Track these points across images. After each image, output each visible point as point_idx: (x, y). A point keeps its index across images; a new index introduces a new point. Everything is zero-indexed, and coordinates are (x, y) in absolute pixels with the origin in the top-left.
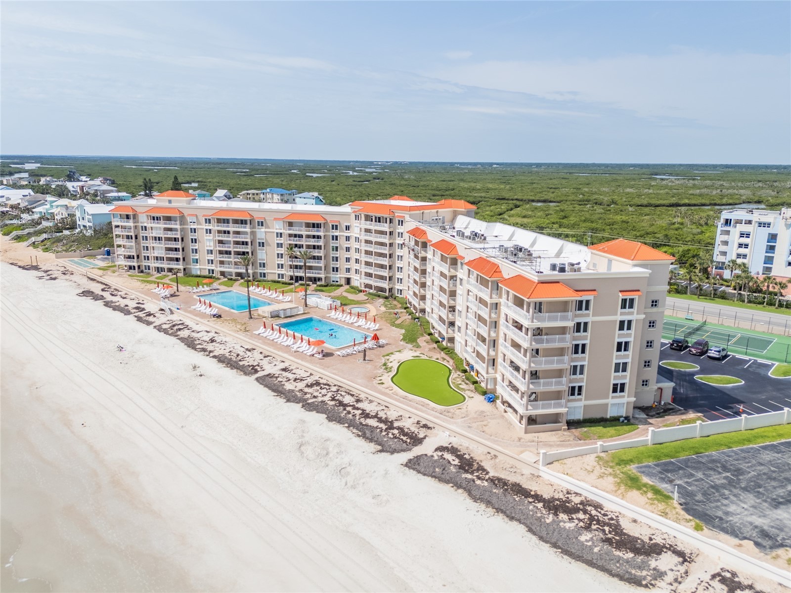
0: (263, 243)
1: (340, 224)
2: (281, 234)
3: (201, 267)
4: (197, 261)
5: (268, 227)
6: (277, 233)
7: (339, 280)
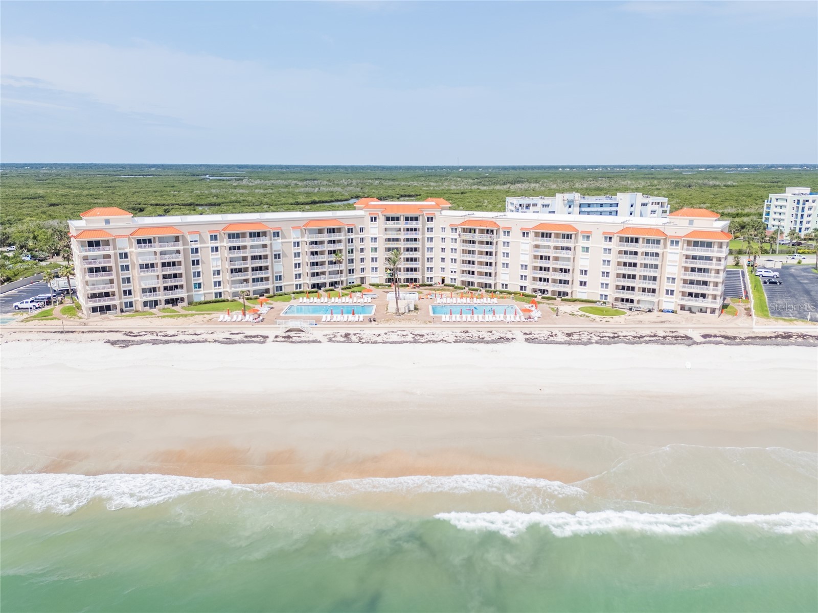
0: (279, 255)
1: (355, 227)
2: (298, 243)
3: (206, 292)
4: (199, 285)
5: (284, 237)
6: (294, 243)
7: (355, 281)
